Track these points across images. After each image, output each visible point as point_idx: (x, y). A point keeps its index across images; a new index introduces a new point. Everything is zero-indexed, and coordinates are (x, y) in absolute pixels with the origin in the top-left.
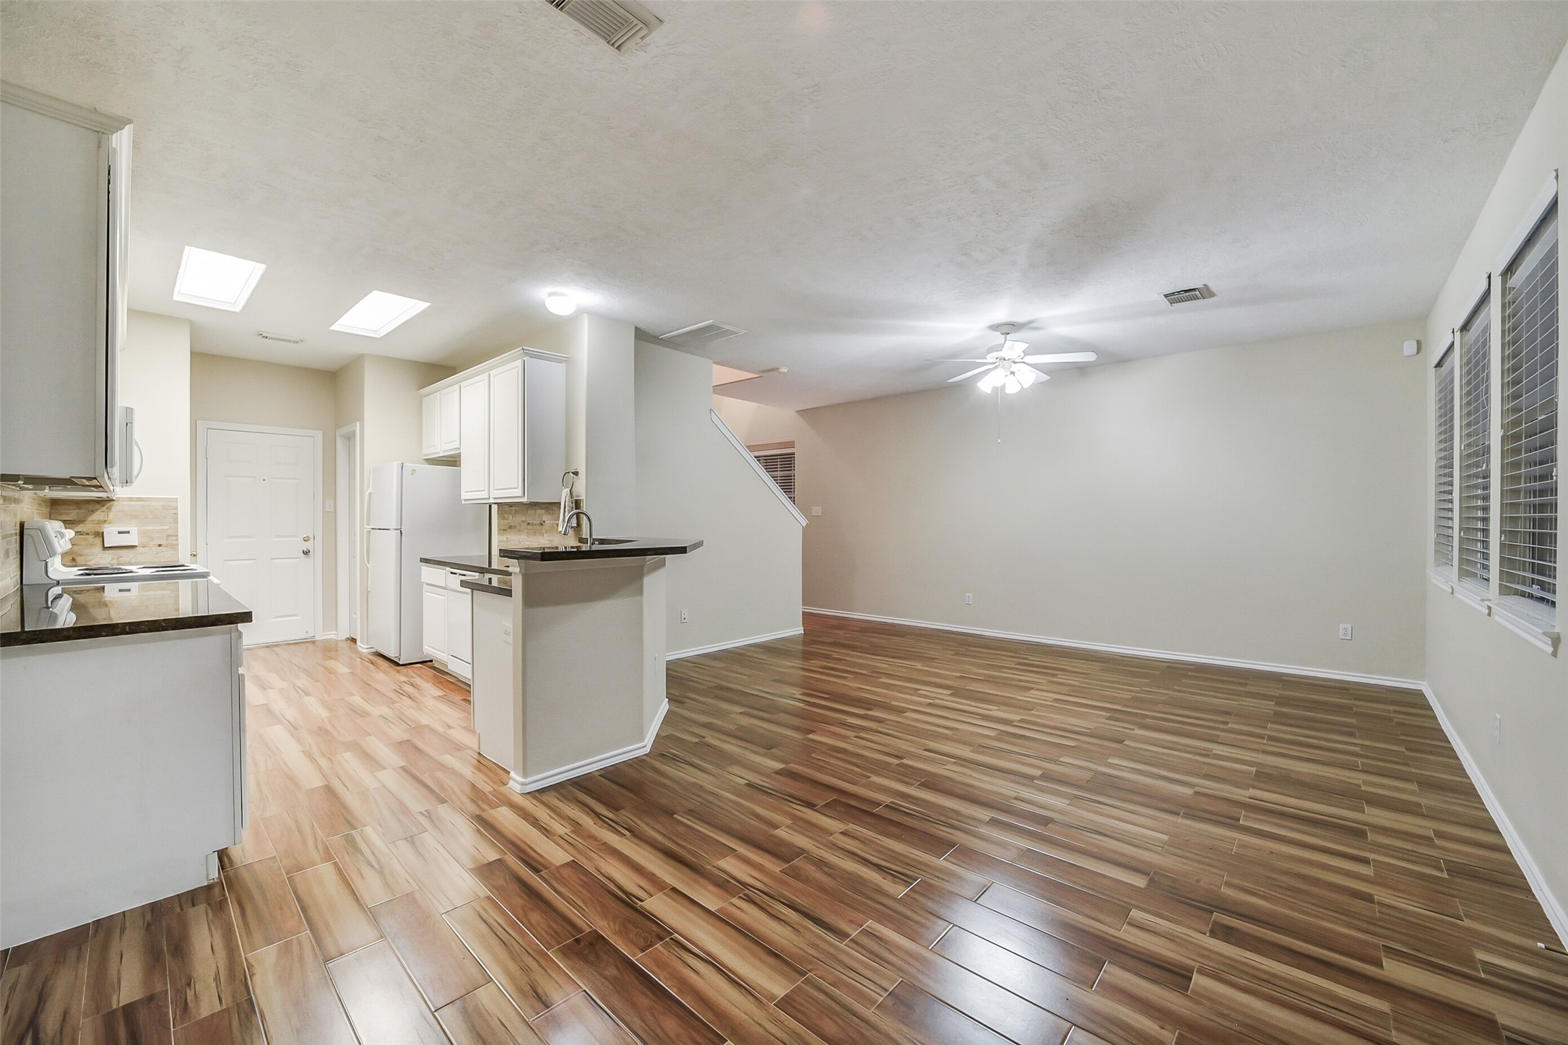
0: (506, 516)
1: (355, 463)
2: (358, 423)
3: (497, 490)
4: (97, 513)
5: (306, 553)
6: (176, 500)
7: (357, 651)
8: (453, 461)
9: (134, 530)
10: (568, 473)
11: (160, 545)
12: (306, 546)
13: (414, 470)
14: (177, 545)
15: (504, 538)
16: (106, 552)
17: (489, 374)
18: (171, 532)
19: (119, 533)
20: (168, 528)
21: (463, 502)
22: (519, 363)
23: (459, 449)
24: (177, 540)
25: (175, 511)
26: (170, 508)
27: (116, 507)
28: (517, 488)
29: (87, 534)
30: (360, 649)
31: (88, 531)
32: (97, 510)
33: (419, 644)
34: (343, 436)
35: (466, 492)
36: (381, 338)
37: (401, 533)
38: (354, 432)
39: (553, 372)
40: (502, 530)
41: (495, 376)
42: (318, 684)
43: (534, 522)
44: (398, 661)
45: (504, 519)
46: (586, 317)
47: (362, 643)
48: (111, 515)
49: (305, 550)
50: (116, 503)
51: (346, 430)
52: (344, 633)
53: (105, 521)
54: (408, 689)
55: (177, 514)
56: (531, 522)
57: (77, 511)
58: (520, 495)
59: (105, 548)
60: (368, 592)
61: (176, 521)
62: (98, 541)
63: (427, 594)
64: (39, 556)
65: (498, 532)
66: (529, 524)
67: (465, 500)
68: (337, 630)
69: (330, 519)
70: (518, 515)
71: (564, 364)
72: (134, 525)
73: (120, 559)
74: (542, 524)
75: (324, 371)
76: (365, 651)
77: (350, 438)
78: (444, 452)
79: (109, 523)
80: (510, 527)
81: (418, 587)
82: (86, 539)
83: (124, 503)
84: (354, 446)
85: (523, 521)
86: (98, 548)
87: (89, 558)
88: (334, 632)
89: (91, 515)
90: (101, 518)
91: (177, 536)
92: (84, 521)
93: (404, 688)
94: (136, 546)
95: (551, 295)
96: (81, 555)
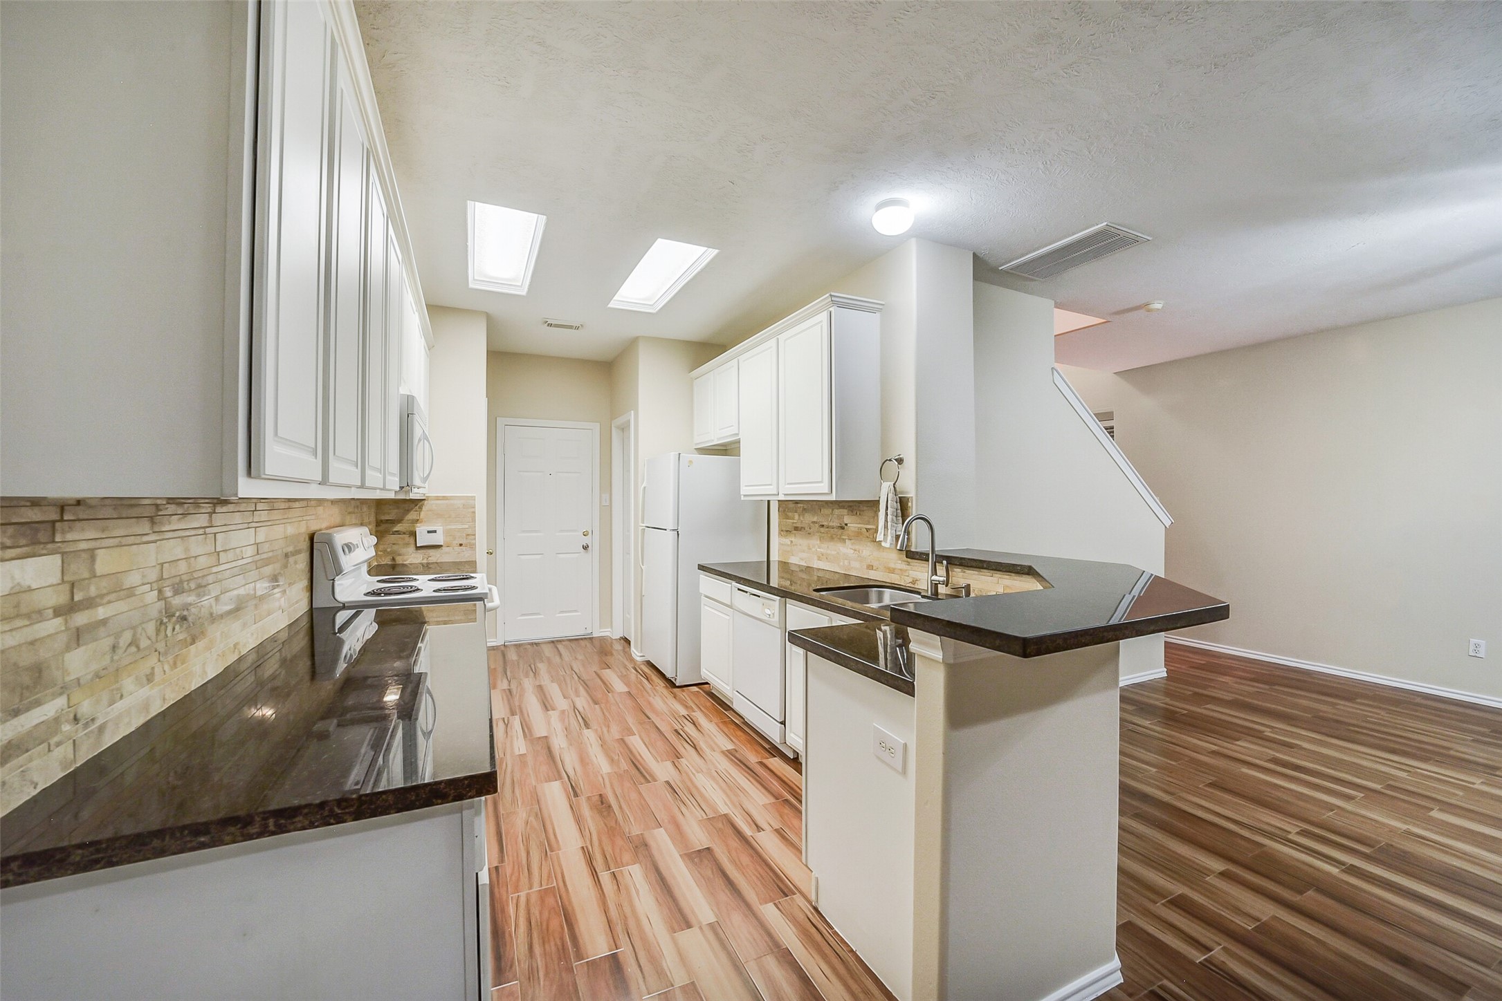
0: (790, 514)
1: (629, 456)
2: (632, 412)
3: (788, 484)
4: (412, 512)
5: (585, 548)
6: (473, 498)
7: (632, 660)
8: (727, 450)
9: (440, 529)
10: (890, 460)
11: (461, 545)
12: (586, 540)
13: (691, 462)
14: (475, 544)
15: (787, 541)
16: (419, 551)
17: (778, 339)
18: (470, 532)
19: (429, 532)
20: (467, 526)
21: (742, 498)
22: (824, 316)
23: (738, 434)
24: (475, 539)
25: (472, 510)
26: (468, 506)
27: (427, 506)
28: (821, 482)
29: (404, 533)
30: (633, 655)
31: (404, 530)
32: (412, 509)
33: (696, 665)
34: (618, 427)
35: (746, 486)
36: (657, 313)
37: (678, 534)
38: (629, 421)
39: (865, 325)
40: (785, 532)
41: (785, 340)
42: (596, 706)
43: (831, 524)
44: (674, 681)
45: (788, 518)
46: (913, 241)
47: (636, 648)
48: (422, 514)
49: (585, 545)
50: (426, 502)
51: (620, 421)
52: (617, 635)
53: (418, 520)
54: (690, 729)
55: (474, 512)
56: (825, 523)
57: (396, 511)
58: (827, 491)
59: (418, 548)
60: (642, 596)
61: (474, 520)
62: (412, 540)
63: (706, 607)
64: (326, 575)
65: (780, 533)
66: (823, 526)
67: (745, 496)
68: (612, 627)
69: (606, 512)
70: (806, 514)
71: (878, 314)
72: (440, 524)
73: (430, 558)
74: (842, 528)
75: (601, 362)
76: (638, 659)
77: (624, 428)
78: (719, 439)
79: (421, 522)
80: (796, 529)
81: (696, 597)
82: (403, 539)
83: (433, 502)
84: (629, 438)
85: (814, 522)
86: (412, 549)
87: (405, 557)
88: (609, 630)
89: (406, 515)
90: (415, 517)
91: (475, 535)
92: (402, 520)
93: (686, 728)
94: (441, 546)
95: (879, 207)
96: (400, 555)
